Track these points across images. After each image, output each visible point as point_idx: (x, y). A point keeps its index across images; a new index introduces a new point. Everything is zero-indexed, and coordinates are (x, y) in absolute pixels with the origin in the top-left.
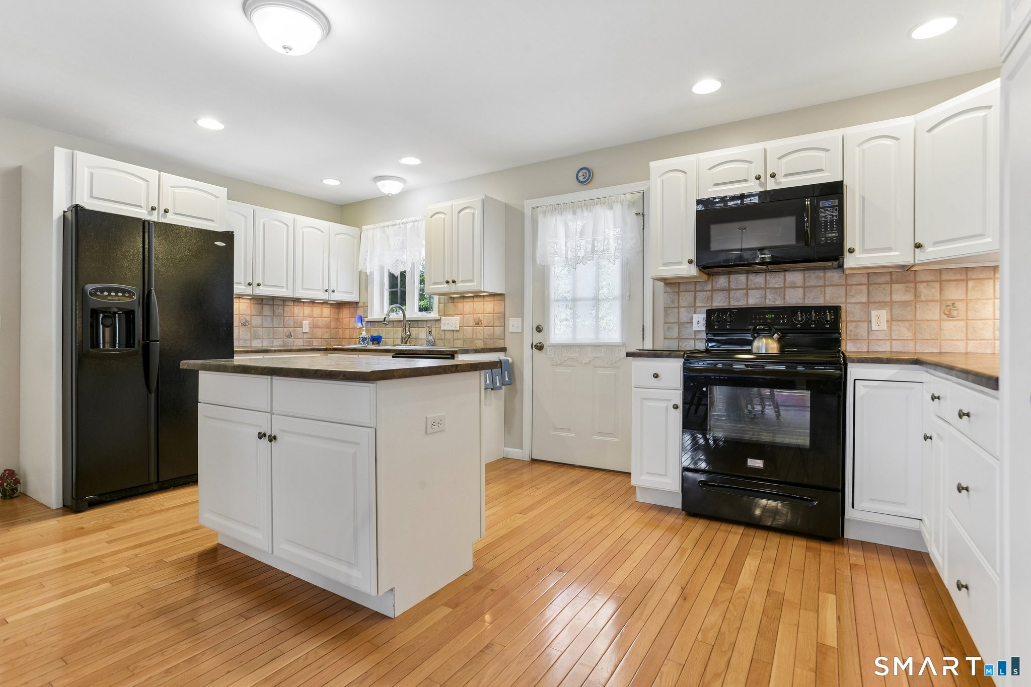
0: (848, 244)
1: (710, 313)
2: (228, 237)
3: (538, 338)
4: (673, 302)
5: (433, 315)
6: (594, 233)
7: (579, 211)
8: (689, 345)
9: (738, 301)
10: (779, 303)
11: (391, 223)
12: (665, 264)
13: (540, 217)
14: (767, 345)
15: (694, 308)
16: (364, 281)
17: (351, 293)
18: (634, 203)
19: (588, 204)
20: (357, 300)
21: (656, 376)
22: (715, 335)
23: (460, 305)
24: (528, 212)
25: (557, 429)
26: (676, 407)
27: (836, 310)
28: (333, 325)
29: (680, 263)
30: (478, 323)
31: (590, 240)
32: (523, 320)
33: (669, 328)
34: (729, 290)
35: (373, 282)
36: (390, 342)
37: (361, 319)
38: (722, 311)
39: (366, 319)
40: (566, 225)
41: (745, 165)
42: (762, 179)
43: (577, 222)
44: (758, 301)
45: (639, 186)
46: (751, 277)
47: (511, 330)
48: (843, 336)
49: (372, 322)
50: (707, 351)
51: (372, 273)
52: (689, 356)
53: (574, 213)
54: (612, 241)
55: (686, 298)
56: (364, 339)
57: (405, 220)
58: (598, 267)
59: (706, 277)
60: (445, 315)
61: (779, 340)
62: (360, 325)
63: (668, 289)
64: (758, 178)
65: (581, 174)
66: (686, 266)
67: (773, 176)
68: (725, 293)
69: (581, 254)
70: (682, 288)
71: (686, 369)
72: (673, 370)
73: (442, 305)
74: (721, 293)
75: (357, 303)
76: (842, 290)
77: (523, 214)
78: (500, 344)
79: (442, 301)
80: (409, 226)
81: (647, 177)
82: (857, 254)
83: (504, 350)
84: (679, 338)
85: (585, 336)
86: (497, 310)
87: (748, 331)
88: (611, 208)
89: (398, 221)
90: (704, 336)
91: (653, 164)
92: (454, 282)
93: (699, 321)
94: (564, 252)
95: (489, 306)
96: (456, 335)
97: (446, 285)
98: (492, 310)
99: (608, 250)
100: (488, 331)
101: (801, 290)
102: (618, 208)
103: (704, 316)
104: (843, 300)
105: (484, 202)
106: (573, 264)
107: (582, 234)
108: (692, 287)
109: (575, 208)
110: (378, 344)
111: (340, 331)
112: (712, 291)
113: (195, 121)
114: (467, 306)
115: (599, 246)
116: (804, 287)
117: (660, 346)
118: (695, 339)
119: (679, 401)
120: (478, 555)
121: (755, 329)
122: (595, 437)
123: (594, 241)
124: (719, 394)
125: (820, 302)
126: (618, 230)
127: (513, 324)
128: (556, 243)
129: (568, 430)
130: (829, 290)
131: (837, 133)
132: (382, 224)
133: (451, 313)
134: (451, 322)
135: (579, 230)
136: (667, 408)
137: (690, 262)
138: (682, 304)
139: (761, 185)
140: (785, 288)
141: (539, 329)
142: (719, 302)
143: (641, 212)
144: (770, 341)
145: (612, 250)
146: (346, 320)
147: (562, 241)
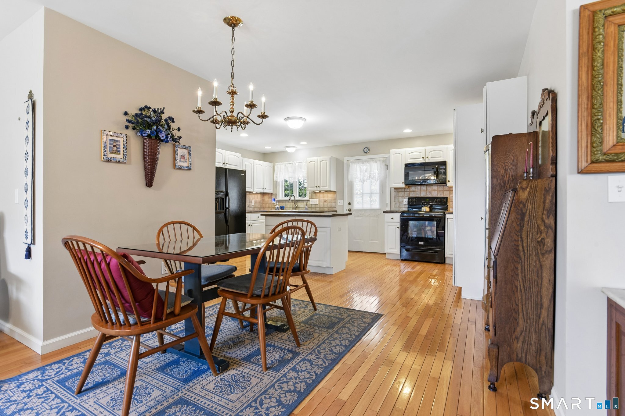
0: (448, 179)
1: (409, 199)
2: (244, 172)
3: (349, 207)
4: (397, 195)
5: (307, 198)
6: (370, 171)
7: (364, 163)
8: (402, 209)
9: (418, 195)
10: (430, 196)
11: (289, 162)
12: (395, 183)
13: (350, 164)
14: (425, 209)
15: (404, 197)
16: (275, 184)
17: (270, 189)
18: (384, 161)
19: (368, 161)
20: (272, 192)
21: (392, 218)
22: (411, 206)
23: (318, 195)
24: (345, 162)
25: (356, 239)
26: (398, 228)
27: (446, 198)
28: (261, 202)
29: (399, 183)
30: (325, 202)
31: (369, 173)
32: (343, 201)
33: (396, 204)
34: (415, 191)
35: (279, 185)
36: (287, 208)
37: (274, 200)
38: (413, 198)
39: (276, 200)
40: (360, 167)
41: (419, 154)
42: (424, 158)
43: (364, 167)
44: (424, 195)
45: (386, 155)
46: (422, 187)
47: (339, 204)
48: (449, 206)
49: (279, 201)
50: (408, 211)
51: (279, 182)
52: (402, 212)
53: (363, 163)
54: (376, 174)
55: (401, 194)
56: (278, 208)
57: (295, 162)
58: (371, 182)
59: (408, 187)
60: (311, 199)
61: (430, 208)
62: (274, 202)
63: (396, 191)
64: (423, 158)
65: (365, 150)
66: (401, 184)
67: (427, 158)
68: (414, 192)
69: (366, 178)
70: (400, 190)
71: (401, 216)
72: (397, 217)
73: (310, 195)
74: (413, 192)
75: (272, 193)
76: (448, 192)
77: (343, 162)
78: (335, 209)
79: (311, 193)
80: (297, 164)
81: (389, 153)
82: (450, 182)
83: (336, 211)
84: (399, 207)
85: (367, 206)
86: (333, 197)
87: (420, 205)
88: (376, 163)
89: (292, 162)
90: (407, 206)
91: (391, 150)
92: (319, 187)
93: (405, 201)
94: (359, 177)
95: (330, 195)
96: (316, 206)
97: (315, 188)
98: (331, 197)
99: (375, 177)
100: (329, 205)
101: (437, 192)
102: (378, 162)
103: (407, 200)
104: (449, 195)
105: (330, 158)
106: (363, 181)
107: (366, 171)
108: (403, 190)
109: (363, 161)
110: (283, 209)
111: (264, 204)
112: (410, 191)
113: (240, 135)
114: (321, 195)
115: (372, 176)
116: (438, 191)
117: (392, 209)
118: (404, 207)
119: (399, 226)
120: (347, 266)
121: (422, 204)
122: (370, 241)
123: (370, 174)
124: (411, 223)
125: (442, 196)
126: (379, 170)
127: (340, 202)
128: (357, 174)
129: (360, 239)
130: (445, 192)
131: (445, 146)
132: (285, 163)
133: (315, 198)
134: (314, 201)
135: (365, 170)
136: (396, 228)
137: (403, 183)
138: (400, 196)
139: (424, 160)
140: (432, 191)
141: (349, 204)
142: (412, 195)
143: (386, 164)
144: (427, 208)
145: (376, 177)
146: (267, 200)
147: (359, 173)
